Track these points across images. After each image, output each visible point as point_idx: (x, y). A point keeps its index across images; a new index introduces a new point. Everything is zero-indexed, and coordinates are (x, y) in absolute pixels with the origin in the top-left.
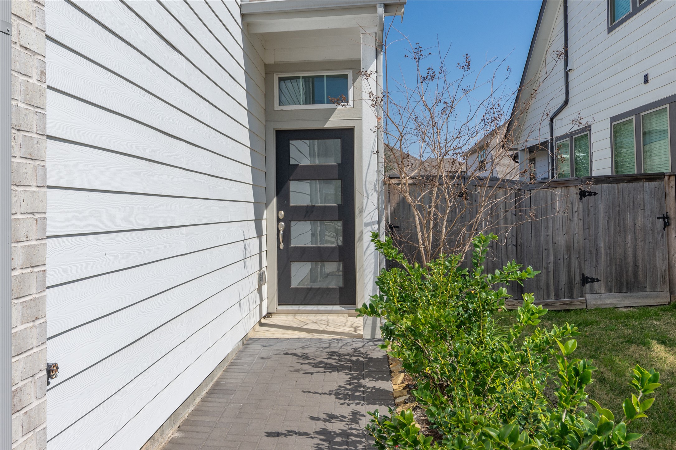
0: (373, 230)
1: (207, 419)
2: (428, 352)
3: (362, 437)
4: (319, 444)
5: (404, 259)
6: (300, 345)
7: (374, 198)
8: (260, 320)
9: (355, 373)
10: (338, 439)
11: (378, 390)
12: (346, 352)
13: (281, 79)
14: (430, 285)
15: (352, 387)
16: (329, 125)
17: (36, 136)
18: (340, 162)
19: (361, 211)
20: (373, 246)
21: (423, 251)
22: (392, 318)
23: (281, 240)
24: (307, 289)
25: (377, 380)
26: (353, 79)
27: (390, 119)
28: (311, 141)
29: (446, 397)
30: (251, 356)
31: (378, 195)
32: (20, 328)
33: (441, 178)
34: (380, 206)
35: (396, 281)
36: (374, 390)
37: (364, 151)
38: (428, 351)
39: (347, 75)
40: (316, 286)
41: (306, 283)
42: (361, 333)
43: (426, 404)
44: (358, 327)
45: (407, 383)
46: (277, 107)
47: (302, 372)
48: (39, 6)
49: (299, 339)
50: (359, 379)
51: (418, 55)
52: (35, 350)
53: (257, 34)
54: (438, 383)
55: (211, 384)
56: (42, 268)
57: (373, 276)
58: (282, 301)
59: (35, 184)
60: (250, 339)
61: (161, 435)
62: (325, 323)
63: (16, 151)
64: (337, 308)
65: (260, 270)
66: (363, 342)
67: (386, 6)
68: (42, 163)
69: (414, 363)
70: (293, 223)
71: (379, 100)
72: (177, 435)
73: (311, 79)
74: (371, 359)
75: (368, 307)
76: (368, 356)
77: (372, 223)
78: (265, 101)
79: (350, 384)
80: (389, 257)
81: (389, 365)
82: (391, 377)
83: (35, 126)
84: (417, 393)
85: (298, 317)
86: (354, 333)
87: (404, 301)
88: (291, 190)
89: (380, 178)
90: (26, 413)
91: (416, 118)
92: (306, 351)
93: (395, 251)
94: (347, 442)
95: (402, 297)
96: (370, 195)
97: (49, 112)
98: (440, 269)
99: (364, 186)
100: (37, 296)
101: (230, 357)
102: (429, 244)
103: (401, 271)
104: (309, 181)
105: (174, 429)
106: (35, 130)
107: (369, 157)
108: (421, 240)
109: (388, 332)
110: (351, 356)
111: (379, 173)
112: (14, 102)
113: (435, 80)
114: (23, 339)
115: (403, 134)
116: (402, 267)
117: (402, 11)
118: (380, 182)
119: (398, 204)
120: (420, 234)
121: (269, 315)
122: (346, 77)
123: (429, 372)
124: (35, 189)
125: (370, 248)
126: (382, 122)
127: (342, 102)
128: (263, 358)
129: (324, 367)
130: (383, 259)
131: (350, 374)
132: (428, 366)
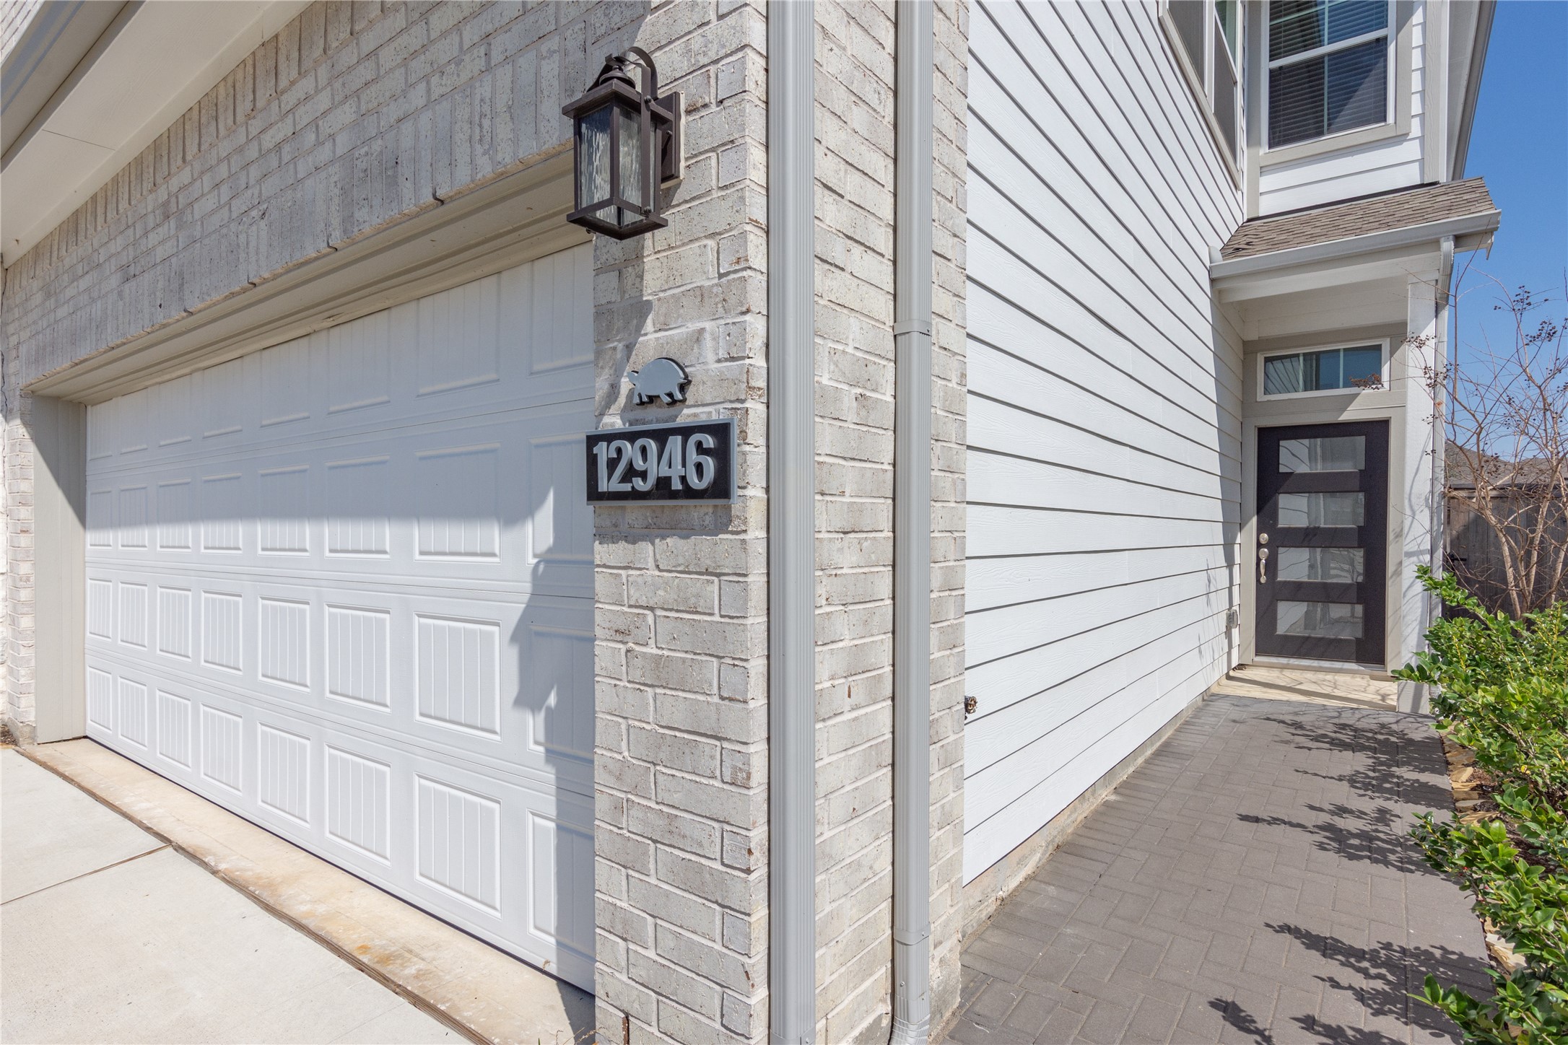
0: (1420, 561)
1: (1153, 785)
2: (1526, 744)
3: (1396, 845)
4: (1322, 843)
5: (1478, 606)
6: (1291, 709)
7: (1424, 518)
8: (1228, 672)
9: (1383, 757)
10: (1356, 842)
11: (1425, 785)
12: (1367, 726)
13: (1268, 360)
14: (1531, 646)
15: (1377, 774)
16: (1346, 416)
17: (956, 446)
18: (1363, 468)
19: (1399, 535)
20: (1419, 586)
21: (1515, 595)
22: (1456, 687)
23: (1263, 571)
24: (1303, 637)
25: (1422, 771)
26: (1390, 351)
27: (1460, 403)
28: (1312, 440)
29: (1561, 813)
30: (1214, 716)
31: (1432, 513)
32: (937, 655)
33: (1556, 487)
34: (1435, 528)
35: (1463, 637)
36: (1416, 785)
37: (1408, 452)
38: (1526, 742)
39: (1381, 345)
40: (1318, 634)
41: (1298, 630)
42: (1395, 703)
43: (1520, 818)
44: (1389, 695)
45: (1479, 783)
46: (1261, 397)
47: (1293, 745)
48: (959, 299)
49: (1288, 703)
50: (1390, 766)
51: (1522, 303)
52: (952, 680)
53: (1232, 303)
54: (1545, 790)
55: (1158, 744)
56: (961, 592)
57: (1417, 628)
58: (1260, 651)
59: (953, 499)
60: (1213, 695)
61: (1093, 795)
62: (1332, 684)
63: (935, 465)
64: (1353, 666)
65: (1229, 609)
66: (1397, 716)
67: (1459, 239)
68: (962, 476)
69: (1497, 756)
70: (1281, 550)
71: (1441, 377)
72: (1113, 798)
73: (1314, 356)
74: (1411, 742)
75: (1416, 669)
76: (1406, 737)
77: (1422, 553)
78: (1243, 389)
79: (1374, 771)
80: (1451, 602)
81: (1445, 754)
82: (1447, 769)
83: (954, 435)
84: (1503, 799)
85: (1287, 673)
86: (1381, 702)
87: (1477, 665)
88: (1280, 506)
89: (1435, 490)
90: (943, 746)
91: (1510, 399)
92: (1298, 719)
93: (1461, 594)
94: (1370, 847)
95: (1474, 659)
96: (1417, 512)
97: (970, 419)
98: (1553, 624)
99: (1406, 502)
100: (955, 622)
101: (1185, 714)
102: (1528, 586)
103: (1472, 623)
104: (1307, 495)
105: (1109, 791)
106: (954, 439)
107: (1418, 459)
108: (1512, 579)
109: (1446, 708)
110: (1376, 733)
111: (1435, 482)
112: (933, 410)
113: (1555, 340)
114: (940, 667)
115: (1482, 426)
116: (1475, 617)
117: (1489, 242)
118: (1436, 495)
119: (1467, 528)
120: (1510, 572)
121: (1241, 666)
122: (1378, 348)
123: (1528, 772)
124: (953, 505)
125: (1414, 588)
126: (1443, 409)
127: (1374, 384)
128: (1234, 721)
129: (1331, 743)
130: (1437, 604)
131: (1374, 758)
132: (1525, 764)
